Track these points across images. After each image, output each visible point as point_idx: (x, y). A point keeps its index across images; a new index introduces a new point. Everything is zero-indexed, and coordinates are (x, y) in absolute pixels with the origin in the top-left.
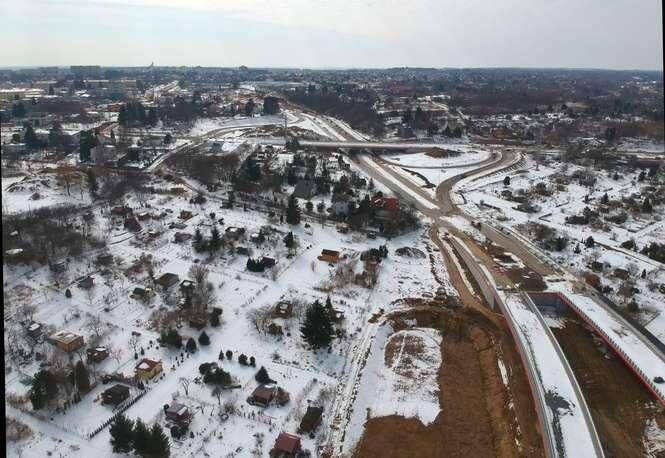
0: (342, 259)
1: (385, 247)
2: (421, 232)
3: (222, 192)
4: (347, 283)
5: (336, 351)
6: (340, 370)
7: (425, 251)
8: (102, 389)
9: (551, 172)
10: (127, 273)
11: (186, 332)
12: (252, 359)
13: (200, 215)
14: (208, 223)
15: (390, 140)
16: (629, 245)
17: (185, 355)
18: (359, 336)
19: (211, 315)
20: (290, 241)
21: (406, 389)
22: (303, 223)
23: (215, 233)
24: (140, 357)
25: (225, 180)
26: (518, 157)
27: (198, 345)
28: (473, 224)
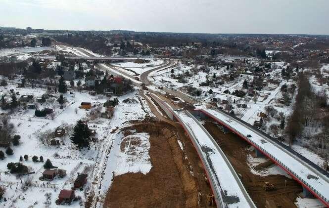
0: (93, 107)
1: (117, 99)
3: (18, 79)
4: (97, 117)
5: (92, 148)
6: (96, 156)
7: (138, 100)
9: (191, 68)
12: (41, 158)
13: (4, 91)
14: (9, 95)
15: (115, 56)
16: (226, 92)
18: (106, 140)
19: (13, 139)
21: (133, 160)
22: (69, 92)
25: (20, 74)
26: (176, 62)
27: (5, 155)
28: (159, 88)
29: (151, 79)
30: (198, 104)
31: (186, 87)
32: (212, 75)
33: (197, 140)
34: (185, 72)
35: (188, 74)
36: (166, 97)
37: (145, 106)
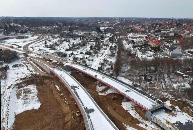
1: (7, 65)
2: (21, 60)
7: (24, 65)
16: (81, 53)
18: (4, 94)
21: (27, 103)
26: (47, 37)
28: (38, 55)
29: (31, 50)
30: (66, 62)
31: (56, 52)
32: (72, 43)
33: (67, 83)
34: (54, 43)
35: (56, 44)
36: (43, 60)
37: (29, 68)
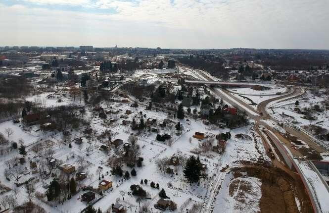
0: (205, 138)
1: (229, 133)
2: (249, 127)
3: (146, 102)
4: (208, 150)
5: (202, 185)
6: (204, 195)
7: (252, 137)
8: (82, 193)
9: (322, 100)
10: (99, 138)
11: (125, 169)
12: (158, 185)
13: (135, 112)
14: (139, 116)
15: (232, 81)
17: (124, 180)
18: (215, 178)
19: (138, 161)
20: (179, 127)
21: (241, 209)
22: (185, 119)
23: (142, 121)
24: (102, 179)
25: (148, 97)
26: (303, 91)
27: (130, 176)
28: (278, 124)
30: (327, 153)
31: (314, 126)
34: (313, 105)
35: (317, 109)
36: (285, 138)
37: (260, 145)
